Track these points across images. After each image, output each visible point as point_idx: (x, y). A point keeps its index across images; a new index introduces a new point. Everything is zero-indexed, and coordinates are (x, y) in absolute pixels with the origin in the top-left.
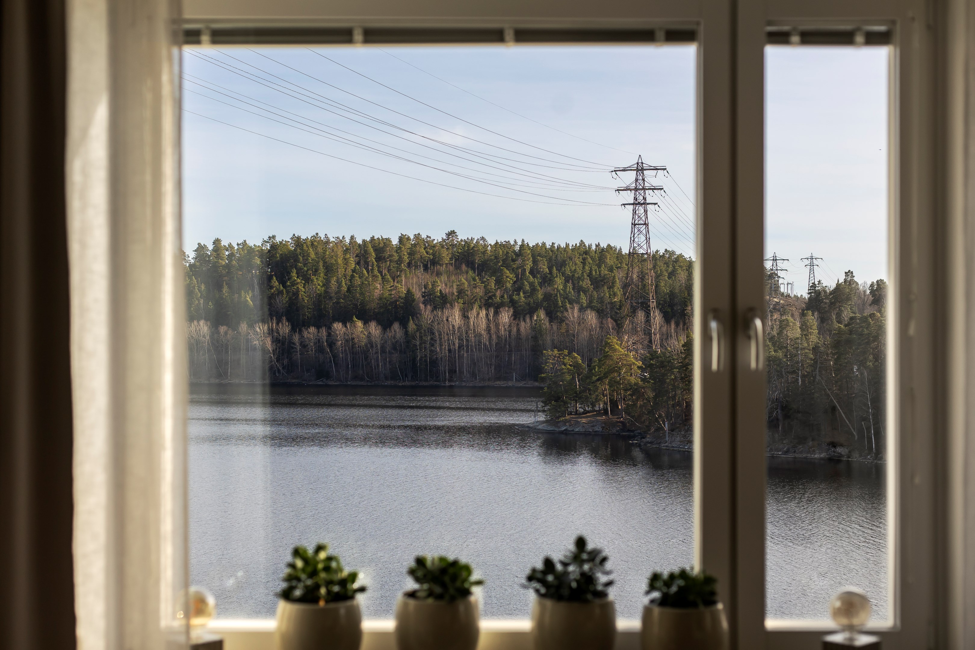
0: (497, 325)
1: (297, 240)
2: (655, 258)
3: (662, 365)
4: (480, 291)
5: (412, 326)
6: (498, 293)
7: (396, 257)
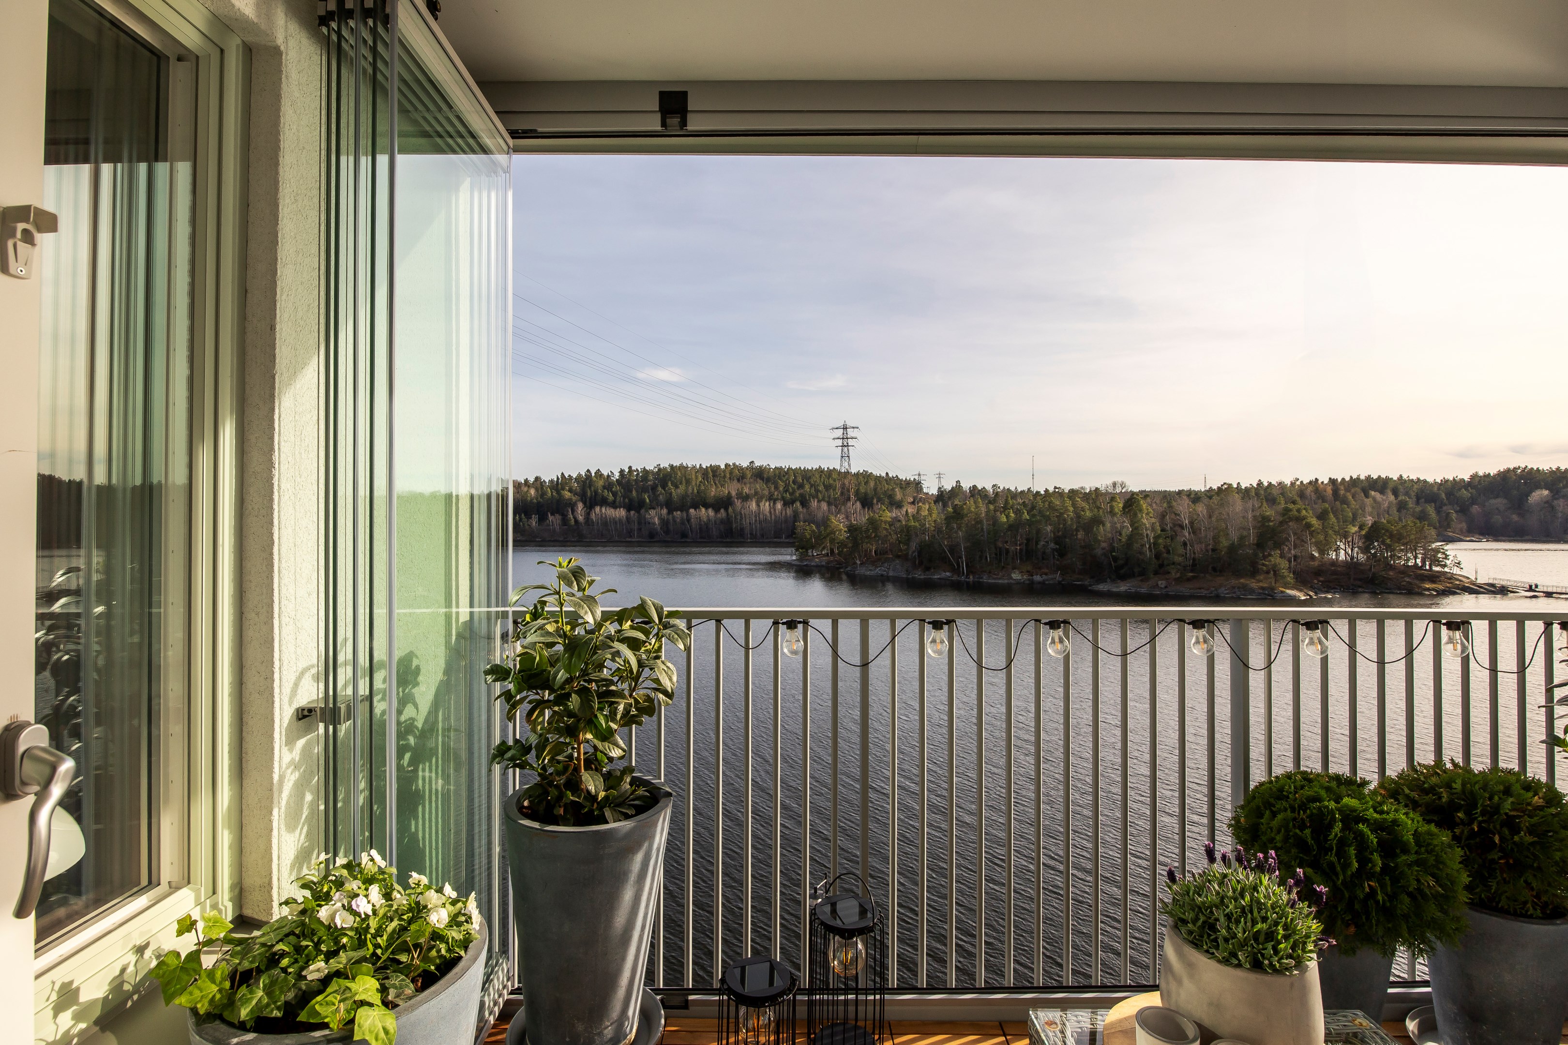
0: (775, 510)
1: (672, 466)
2: (857, 475)
3: (856, 529)
4: (766, 492)
5: (730, 510)
6: (776, 493)
7: (723, 474)
